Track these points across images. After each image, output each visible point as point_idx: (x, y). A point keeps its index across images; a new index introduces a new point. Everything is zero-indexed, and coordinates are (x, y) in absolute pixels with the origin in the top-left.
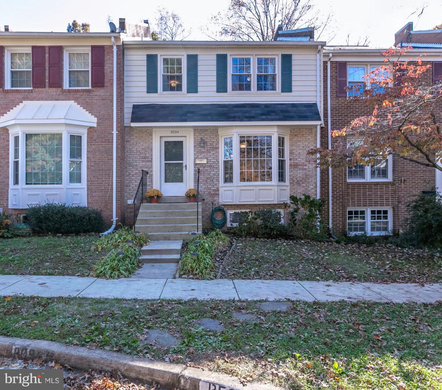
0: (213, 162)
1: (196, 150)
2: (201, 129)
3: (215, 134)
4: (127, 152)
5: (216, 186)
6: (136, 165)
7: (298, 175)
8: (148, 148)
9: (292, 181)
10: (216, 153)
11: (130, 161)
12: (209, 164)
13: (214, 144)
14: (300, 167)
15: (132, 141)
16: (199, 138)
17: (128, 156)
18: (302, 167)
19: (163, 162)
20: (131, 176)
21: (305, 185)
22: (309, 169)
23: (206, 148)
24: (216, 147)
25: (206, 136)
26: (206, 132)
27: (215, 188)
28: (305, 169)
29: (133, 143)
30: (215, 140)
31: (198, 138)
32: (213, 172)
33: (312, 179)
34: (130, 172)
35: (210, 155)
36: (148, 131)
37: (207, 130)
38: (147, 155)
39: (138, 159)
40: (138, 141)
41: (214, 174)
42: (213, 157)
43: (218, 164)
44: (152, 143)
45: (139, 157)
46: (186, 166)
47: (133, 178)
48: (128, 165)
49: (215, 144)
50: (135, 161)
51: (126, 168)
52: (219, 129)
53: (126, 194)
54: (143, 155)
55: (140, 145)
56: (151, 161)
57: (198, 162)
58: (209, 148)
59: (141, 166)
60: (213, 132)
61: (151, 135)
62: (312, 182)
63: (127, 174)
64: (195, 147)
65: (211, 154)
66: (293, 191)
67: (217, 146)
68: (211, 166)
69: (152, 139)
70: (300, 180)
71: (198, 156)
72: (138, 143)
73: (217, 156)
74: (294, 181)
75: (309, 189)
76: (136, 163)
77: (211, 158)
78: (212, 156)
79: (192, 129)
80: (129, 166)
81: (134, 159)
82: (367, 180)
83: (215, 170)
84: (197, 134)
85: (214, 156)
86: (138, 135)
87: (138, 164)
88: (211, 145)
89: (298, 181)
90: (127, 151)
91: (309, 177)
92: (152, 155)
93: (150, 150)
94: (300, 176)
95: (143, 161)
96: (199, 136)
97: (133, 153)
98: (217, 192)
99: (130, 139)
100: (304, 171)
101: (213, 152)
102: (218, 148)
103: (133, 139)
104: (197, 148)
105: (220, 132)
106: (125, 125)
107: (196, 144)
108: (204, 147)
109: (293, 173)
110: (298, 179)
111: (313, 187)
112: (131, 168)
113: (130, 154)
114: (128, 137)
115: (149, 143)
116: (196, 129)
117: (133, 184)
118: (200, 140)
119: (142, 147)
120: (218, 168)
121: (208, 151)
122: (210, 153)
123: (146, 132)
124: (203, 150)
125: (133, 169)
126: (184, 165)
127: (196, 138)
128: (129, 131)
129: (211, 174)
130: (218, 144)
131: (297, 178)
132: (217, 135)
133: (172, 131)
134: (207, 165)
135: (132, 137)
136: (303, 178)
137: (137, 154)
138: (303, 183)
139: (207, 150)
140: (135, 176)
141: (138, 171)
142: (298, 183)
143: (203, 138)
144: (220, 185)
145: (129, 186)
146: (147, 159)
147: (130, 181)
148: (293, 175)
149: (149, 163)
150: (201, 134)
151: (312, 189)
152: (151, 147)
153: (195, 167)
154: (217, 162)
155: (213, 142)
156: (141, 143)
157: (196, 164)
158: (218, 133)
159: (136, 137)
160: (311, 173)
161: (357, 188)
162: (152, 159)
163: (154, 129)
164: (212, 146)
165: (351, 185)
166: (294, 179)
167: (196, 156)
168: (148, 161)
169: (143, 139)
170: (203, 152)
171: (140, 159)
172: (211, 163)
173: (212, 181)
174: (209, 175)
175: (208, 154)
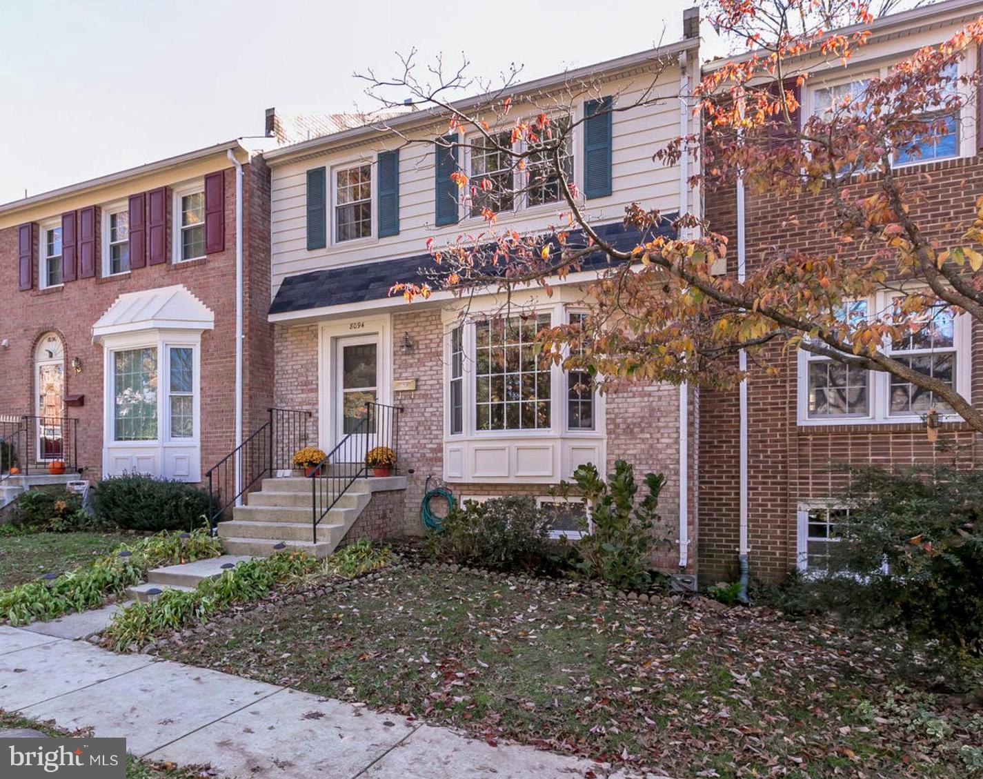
0: (431, 385)
2: (407, 315)
3: (433, 322)
5: (437, 441)
6: (292, 400)
7: (631, 410)
8: (312, 363)
9: (612, 426)
10: (437, 365)
11: (281, 391)
12: (423, 392)
13: (432, 345)
14: (634, 389)
15: (284, 352)
16: (403, 335)
17: (279, 381)
18: (640, 389)
19: (341, 390)
20: (284, 421)
21: (648, 436)
22: (660, 393)
23: (418, 356)
24: (437, 352)
25: (416, 329)
26: (417, 320)
27: (435, 446)
28: (649, 395)
29: (287, 354)
30: (436, 336)
32: (431, 410)
33: (667, 419)
35: (426, 371)
36: (311, 328)
37: (417, 315)
38: (310, 378)
39: (294, 388)
40: (295, 350)
41: (433, 414)
42: (431, 375)
43: (441, 391)
44: (317, 352)
45: (296, 383)
49: (435, 345)
50: (290, 392)
52: (442, 310)
54: (302, 378)
55: (299, 358)
56: (316, 390)
57: (399, 387)
58: (423, 355)
60: (429, 318)
61: (316, 336)
62: (667, 427)
64: (395, 355)
65: (427, 368)
66: (617, 452)
67: (439, 350)
68: (427, 395)
69: (317, 344)
70: (634, 424)
71: (401, 373)
72: (294, 354)
73: (439, 373)
74: (617, 426)
75: (659, 446)
76: (291, 396)
77: (426, 378)
78: (429, 373)
79: (387, 316)
80: (281, 402)
81: (289, 388)
82: (874, 418)
83: (434, 405)
84: (398, 327)
85: (432, 373)
86: (295, 338)
87: (295, 396)
88: (427, 348)
89: (628, 427)
91: (659, 414)
92: (317, 378)
93: (314, 367)
94: (634, 413)
95: (302, 390)
96: (400, 331)
97: (287, 376)
98: (439, 455)
99: (282, 348)
100: (646, 399)
101: (430, 364)
102: (441, 354)
103: (287, 346)
104: (397, 357)
105: (445, 317)
107: (397, 349)
108: (411, 353)
109: (615, 405)
110: (629, 421)
111: (671, 441)
113: (282, 378)
114: (280, 344)
115: (312, 353)
116: (397, 315)
117: (287, 438)
118: (405, 339)
119: (301, 362)
120: (440, 400)
121: (421, 363)
122: (424, 366)
123: (308, 330)
124: (411, 361)
126: (378, 396)
127: (395, 336)
128: (281, 332)
129: (426, 414)
130: (441, 345)
131: (625, 419)
132: (439, 325)
133: (351, 325)
134: (418, 393)
135: (286, 343)
136: (643, 418)
137: (293, 378)
138: (642, 431)
139: (419, 359)
142: (629, 431)
143: (409, 334)
144: (445, 439)
146: (308, 387)
147: (282, 431)
148: (616, 411)
149: (313, 394)
150: (406, 324)
151: (668, 446)
152: (316, 361)
153: (394, 400)
154: (437, 386)
155: (431, 340)
156: (300, 354)
157: (396, 393)
158: (440, 319)
159: (292, 342)
160: (664, 403)
161: (833, 444)
162: (317, 385)
163: (320, 324)
164: (428, 350)
165: (814, 434)
166: (618, 421)
167: (398, 375)
168: (312, 391)
169: (302, 346)
170: (411, 366)
171: (299, 387)
172: (426, 387)
173: (429, 429)
174: (423, 415)
175: (421, 369)
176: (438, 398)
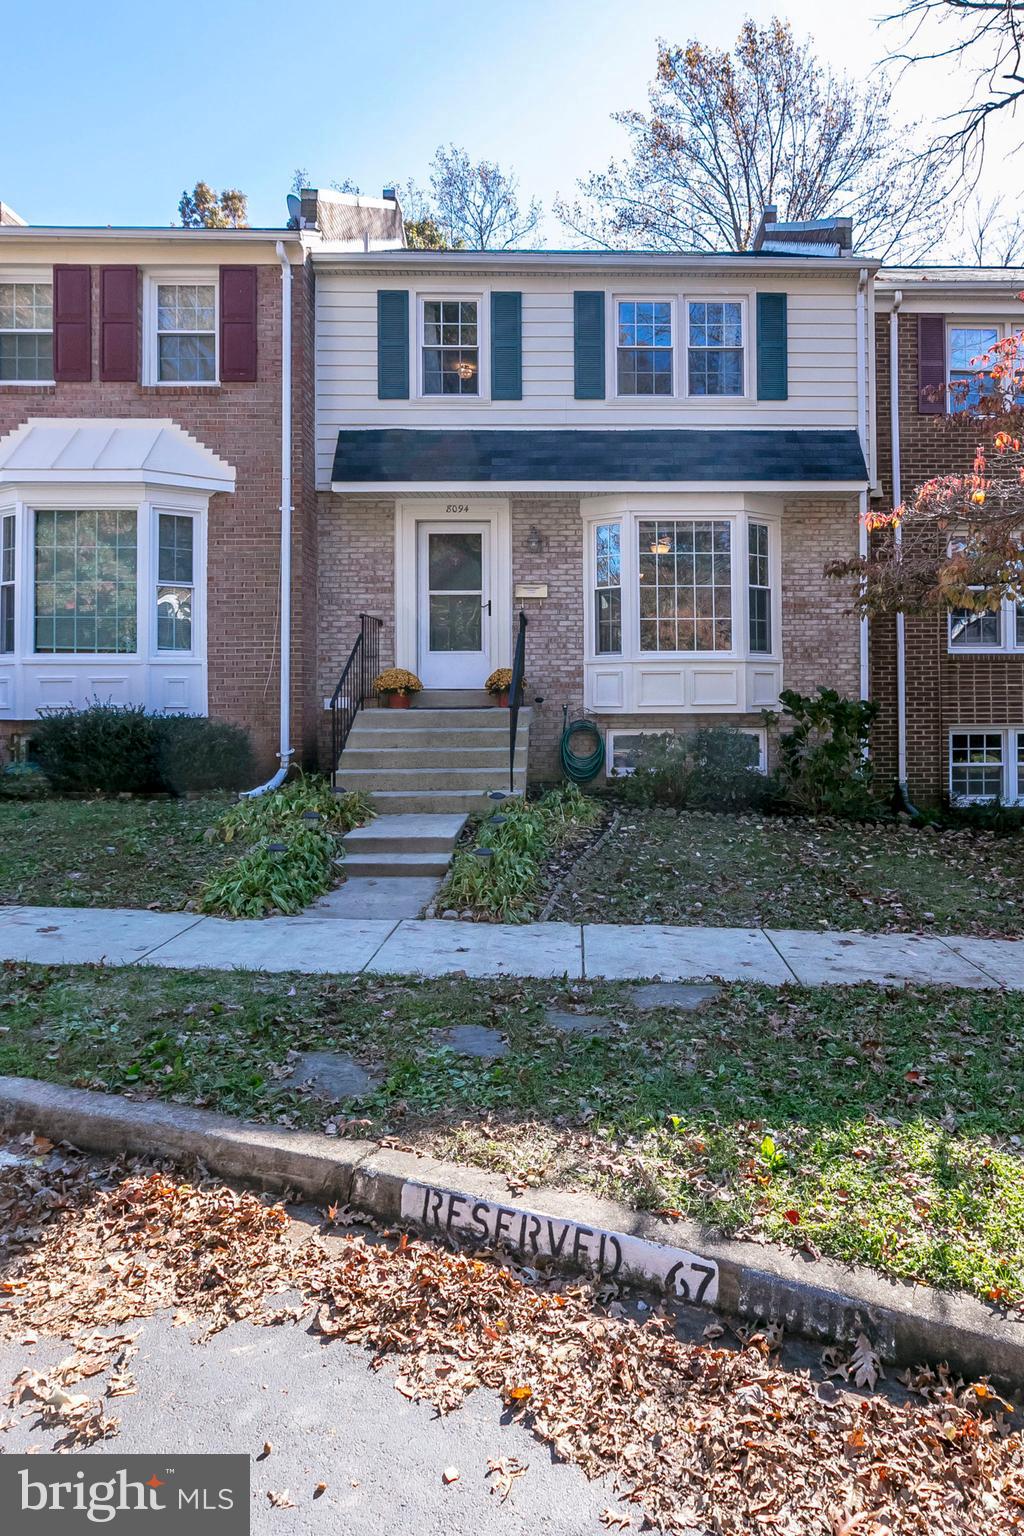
0: (567, 593)
1: (517, 561)
2: (532, 502)
3: (571, 515)
4: (323, 563)
5: (576, 663)
6: (349, 601)
7: (808, 633)
8: (383, 553)
9: (789, 650)
10: (574, 569)
11: (330, 589)
12: (555, 601)
13: (567, 543)
14: (812, 610)
15: (335, 533)
16: (527, 527)
17: (327, 574)
18: (818, 610)
19: (426, 592)
20: (335, 630)
21: (827, 661)
23: (547, 556)
24: (575, 553)
25: (545, 522)
26: (546, 510)
27: (573, 669)
29: (341, 538)
30: (573, 533)
31: (522, 527)
32: (566, 623)
33: (846, 644)
34: (331, 619)
35: (558, 575)
36: (381, 505)
37: (546, 505)
38: (380, 573)
39: (353, 585)
40: (353, 533)
41: (568, 628)
42: (567, 581)
43: (579, 601)
44: (393, 539)
45: (356, 579)
46: (490, 604)
47: (340, 636)
48: (326, 601)
49: (572, 544)
50: (345, 590)
51: (321, 608)
52: (582, 501)
53: (320, 682)
54: (367, 573)
55: (359, 544)
56: (391, 590)
57: (522, 593)
58: (554, 555)
59: (362, 602)
60: (565, 510)
61: (391, 516)
62: (845, 652)
63: (324, 625)
64: (514, 551)
65: (561, 572)
66: (794, 678)
67: (577, 549)
68: (561, 605)
69: (393, 528)
70: (812, 648)
71: (523, 576)
72: (353, 539)
73: (578, 578)
74: (795, 650)
75: (838, 672)
76: (347, 596)
77: (559, 583)
78: (563, 577)
79: (506, 502)
80: (330, 603)
81: (343, 585)
82: (1005, 648)
83: (571, 618)
84: (522, 516)
85: (568, 577)
86: (354, 516)
87: (354, 597)
88: (559, 546)
89: (806, 650)
90: (323, 561)
92: (393, 574)
93: (387, 559)
94: (811, 637)
95: (367, 589)
96: (525, 521)
97: (340, 568)
98: (578, 679)
99: (331, 528)
101: (565, 566)
102: (580, 555)
103: (340, 526)
104: (518, 555)
105: (586, 510)
106: (318, 488)
107: (517, 544)
108: (539, 551)
109: (792, 628)
110: (807, 644)
111: (849, 667)
112: (335, 607)
113: (332, 570)
114: (327, 522)
115: (384, 539)
116: (516, 499)
117: (340, 655)
118: (528, 533)
119: (364, 550)
120: (579, 611)
121: (552, 564)
122: (557, 568)
123: (376, 507)
124: (539, 561)
125: (339, 612)
126: (484, 602)
127: (516, 527)
128: (329, 505)
129: (559, 629)
130: (579, 544)
131: (802, 643)
132: (577, 518)
133: (449, 507)
134: (547, 601)
135: (339, 522)
137: (350, 570)
138: (820, 656)
139: (549, 560)
140: (347, 630)
141: (353, 619)
142: (807, 655)
143: (538, 527)
144: (587, 659)
145: (330, 660)
146: (378, 585)
147: (330, 645)
148: (793, 633)
149: (385, 596)
150: (531, 514)
151: (847, 672)
152: (389, 550)
153: (514, 609)
154: (576, 595)
155: (566, 537)
156: (362, 539)
157: (517, 600)
158: (578, 513)
159: (348, 520)
160: (842, 627)
161: (978, 672)
162: (393, 583)
163: (399, 502)
164: (563, 550)
166: (795, 644)
167: (519, 577)
168: (384, 590)
169: (367, 528)
170: (538, 567)
171: (362, 585)
172: (559, 595)
173: (565, 646)
174: (556, 630)
175: (553, 572)
176: (576, 610)
